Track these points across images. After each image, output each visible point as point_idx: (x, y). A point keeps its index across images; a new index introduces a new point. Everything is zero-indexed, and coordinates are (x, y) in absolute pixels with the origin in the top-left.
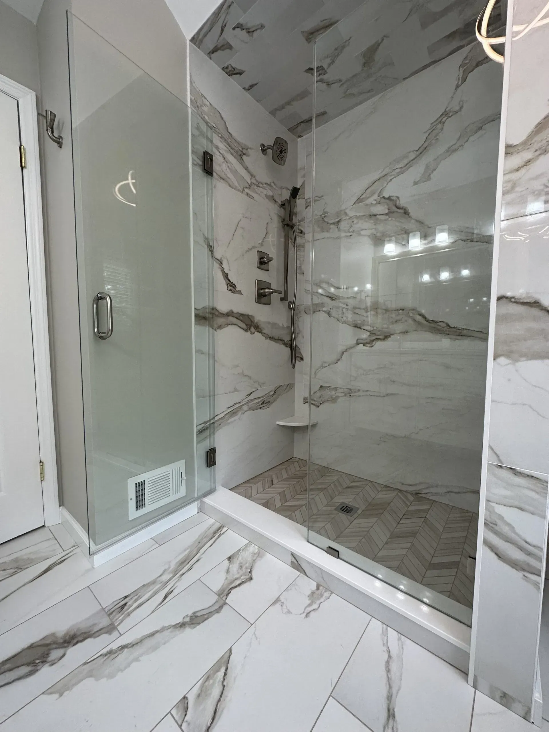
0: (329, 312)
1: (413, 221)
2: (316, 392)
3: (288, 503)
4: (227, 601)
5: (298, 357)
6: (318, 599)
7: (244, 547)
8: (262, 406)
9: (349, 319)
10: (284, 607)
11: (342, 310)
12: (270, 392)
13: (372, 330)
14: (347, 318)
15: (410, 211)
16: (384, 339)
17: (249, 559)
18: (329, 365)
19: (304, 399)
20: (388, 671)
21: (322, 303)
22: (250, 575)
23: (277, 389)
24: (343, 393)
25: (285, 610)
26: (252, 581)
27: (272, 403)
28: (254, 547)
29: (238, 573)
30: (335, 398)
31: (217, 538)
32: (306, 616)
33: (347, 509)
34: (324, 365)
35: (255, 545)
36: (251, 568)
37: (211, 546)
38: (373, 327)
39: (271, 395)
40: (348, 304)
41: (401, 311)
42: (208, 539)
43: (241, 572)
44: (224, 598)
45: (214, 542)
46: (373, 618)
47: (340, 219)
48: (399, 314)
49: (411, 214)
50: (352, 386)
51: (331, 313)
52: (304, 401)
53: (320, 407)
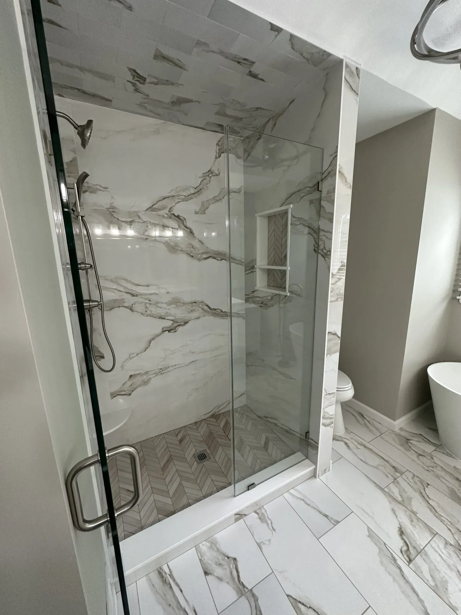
0: (131, 307)
1: (197, 240)
2: (126, 383)
3: (171, 493)
4: (249, 589)
5: (97, 356)
6: (265, 517)
7: (199, 554)
9: (153, 313)
10: (265, 542)
11: (145, 305)
13: (175, 320)
14: (151, 311)
15: (194, 232)
16: (184, 325)
17: (215, 554)
18: (137, 355)
19: (111, 395)
20: (309, 505)
21: (123, 299)
22: (231, 558)
24: (154, 374)
25: (267, 543)
26: (237, 559)
28: (203, 545)
29: (226, 569)
30: (147, 380)
31: (174, 580)
32: (274, 530)
33: (202, 457)
34: (131, 357)
35: (201, 543)
36: (224, 555)
37: (181, 591)
38: (175, 317)
40: (150, 300)
41: (194, 304)
42: (170, 592)
43: (226, 566)
44: (246, 590)
45: (178, 585)
46: (284, 495)
47: (133, 220)
48: (193, 306)
49: (195, 235)
50: (162, 366)
51: (133, 308)
52: (111, 397)
53: (132, 395)
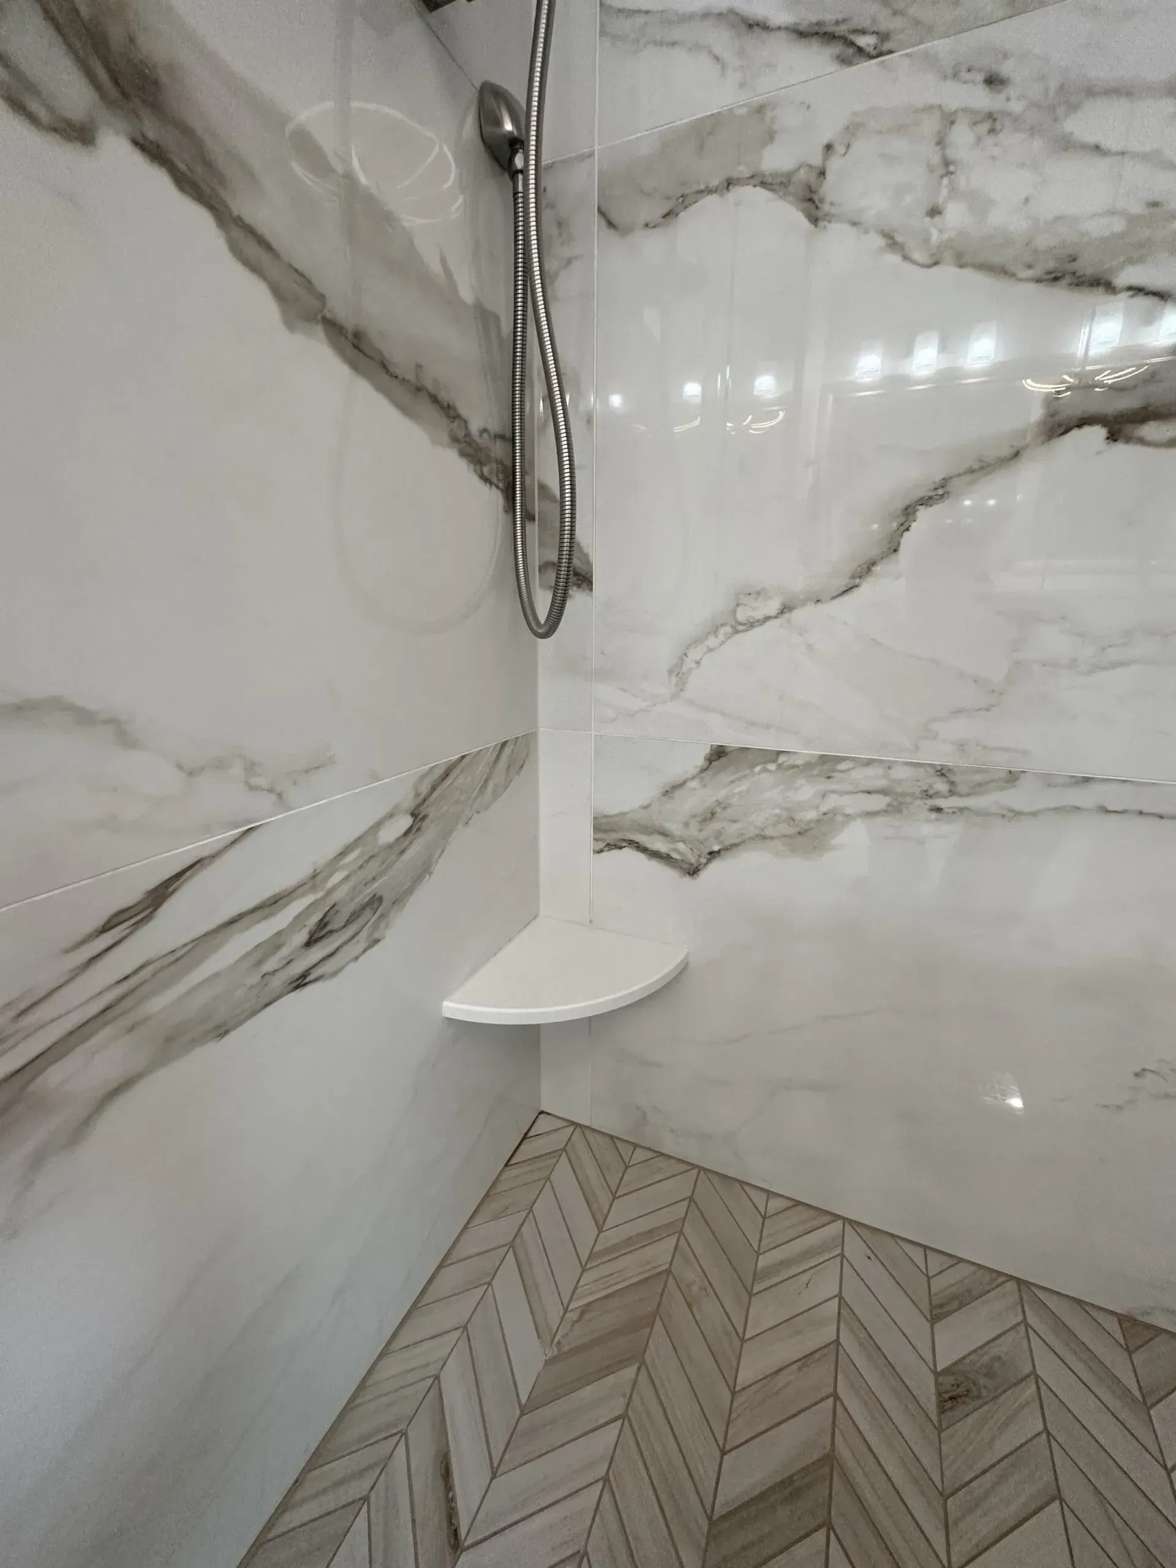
0: (813, 178)
2: (682, 784)
8: (317, 953)
9: (996, 218)
11: (941, 142)
12: (378, 825)
14: (979, 204)
18: (785, 610)
19: (597, 828)
21: (760, 110)
23: (434, 788)
24: (883, 792)
27: (399, 901)
34: (742, 615)
39: (390, 846)
40: (1005, 69)
50: (962, 746)
51: (829, 189)
52: (596, 840)
53: (705, 875)
